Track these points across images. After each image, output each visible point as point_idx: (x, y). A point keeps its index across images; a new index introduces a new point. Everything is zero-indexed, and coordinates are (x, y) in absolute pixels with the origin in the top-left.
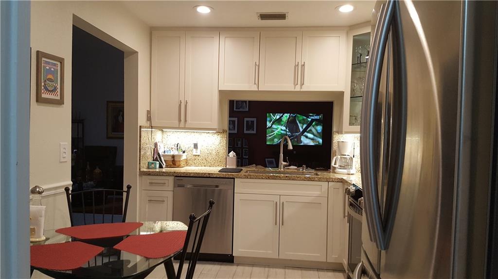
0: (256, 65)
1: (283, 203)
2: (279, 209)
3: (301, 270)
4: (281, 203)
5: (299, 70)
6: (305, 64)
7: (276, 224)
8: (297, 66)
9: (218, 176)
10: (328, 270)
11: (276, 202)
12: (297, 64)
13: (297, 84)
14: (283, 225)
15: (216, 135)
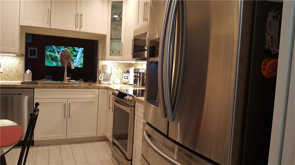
0: (49, 11)
1: (70, 103)
2: (66, 107)
3: (81, 143)
4: (69, 103)
5: (79, 18)
6: (83, 14)
7: (65, 118)
8: (77, 15)
9: (21, 87)
10: (97, 141)
11: (65, 103)
12: (77, 13)
13: (77, 27)
14: (69, 117)
15: (15, 58)
